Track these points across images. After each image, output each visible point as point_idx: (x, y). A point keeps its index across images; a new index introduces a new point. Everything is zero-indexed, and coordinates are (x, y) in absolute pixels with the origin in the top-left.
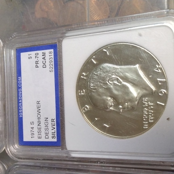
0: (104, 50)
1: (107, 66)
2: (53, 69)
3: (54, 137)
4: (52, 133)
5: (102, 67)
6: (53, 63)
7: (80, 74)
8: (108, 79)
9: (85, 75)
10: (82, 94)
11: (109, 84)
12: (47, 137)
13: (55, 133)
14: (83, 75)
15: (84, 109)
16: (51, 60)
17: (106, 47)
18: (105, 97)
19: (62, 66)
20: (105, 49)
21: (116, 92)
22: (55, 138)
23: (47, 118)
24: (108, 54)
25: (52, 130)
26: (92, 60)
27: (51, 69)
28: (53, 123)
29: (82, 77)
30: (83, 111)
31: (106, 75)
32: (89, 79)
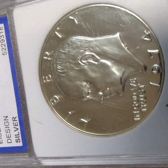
0: (71, 17)
1: (77, 39)
2: (7, 51)
3: (19, 140)
4: (15, 135)
5: (71, 41)
6: (6, 42)
7: (42, 54)
8: (80, 57)
9: (48, 54)
10: (48, 80)
11: (82, 64)
12: (9, 141)
13: (19, 135)
14: (46, 56)
15: (53, 101)
16: (2, 38)
17: (72, 12)
18: (78, 83)
19: (17, 46)
20: (71, 15)
21: (92, 74)
22: (20, 142)
23: (7, 117)
24: (77, 22)
25: (15, 131)
26: (56, 33)
27: (4, 51)
28: (14, 122)
29: (45, 58)
30: (52, 104)
31: (77, 52)
32: (55, 60)
